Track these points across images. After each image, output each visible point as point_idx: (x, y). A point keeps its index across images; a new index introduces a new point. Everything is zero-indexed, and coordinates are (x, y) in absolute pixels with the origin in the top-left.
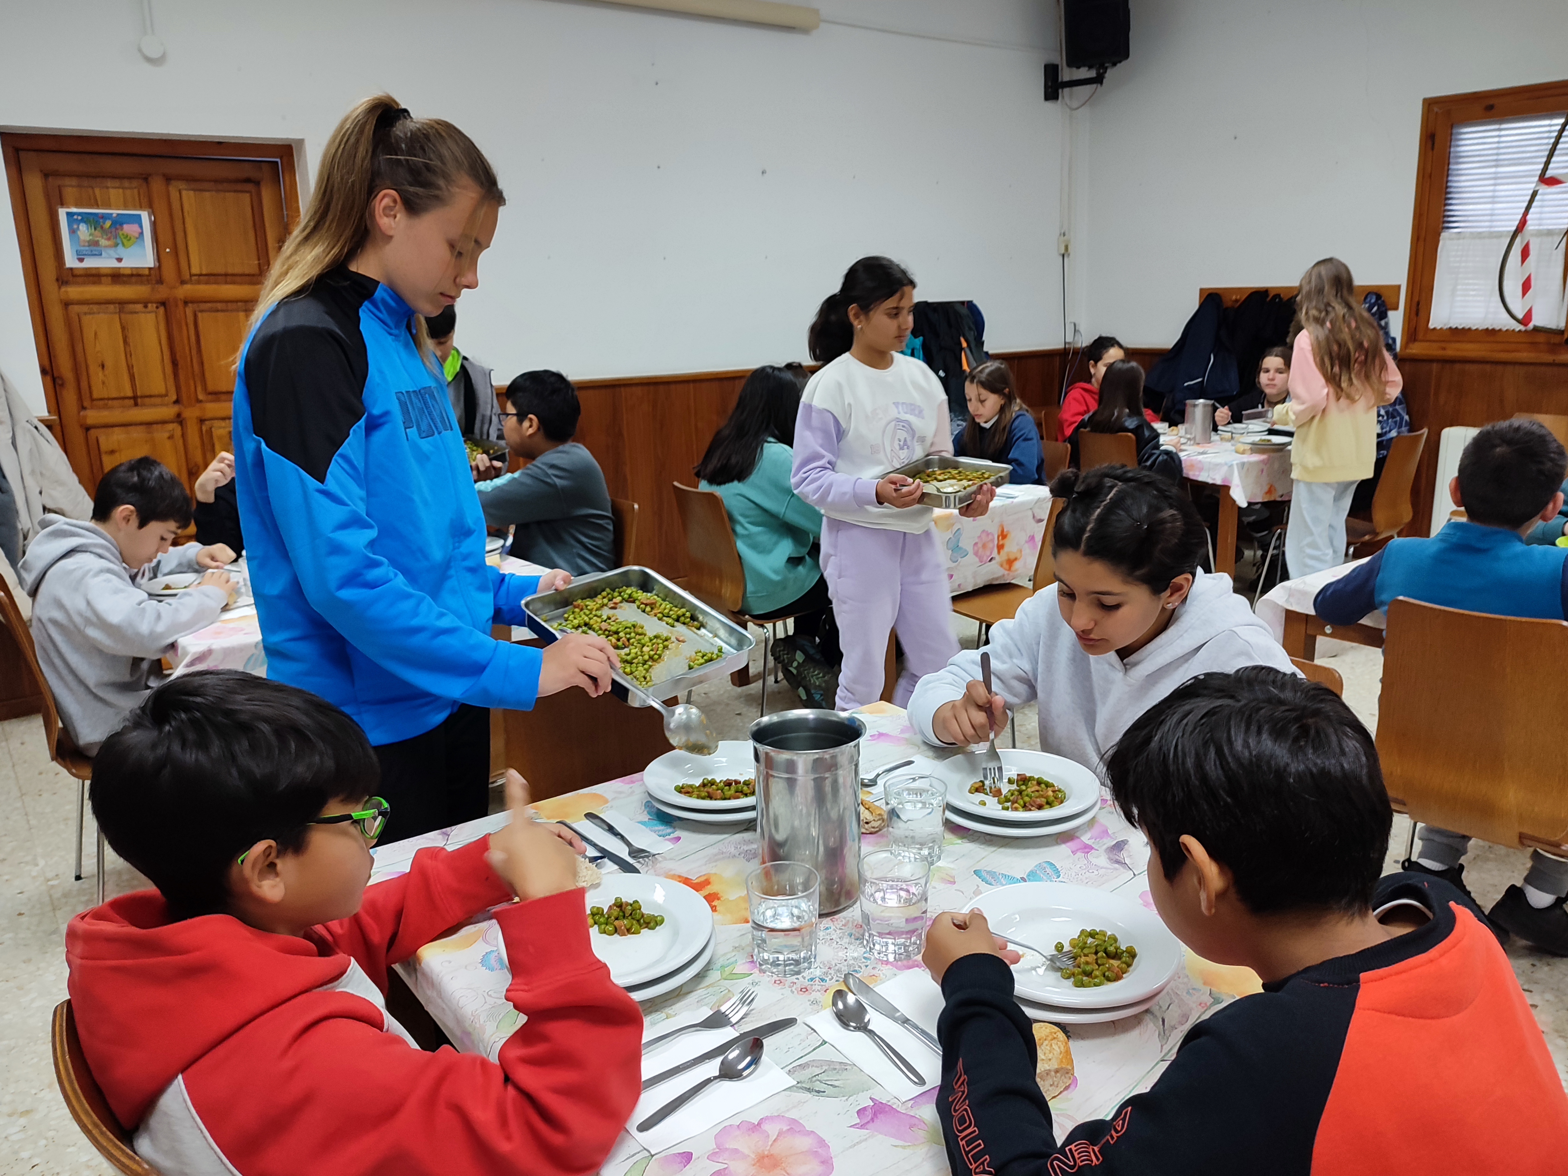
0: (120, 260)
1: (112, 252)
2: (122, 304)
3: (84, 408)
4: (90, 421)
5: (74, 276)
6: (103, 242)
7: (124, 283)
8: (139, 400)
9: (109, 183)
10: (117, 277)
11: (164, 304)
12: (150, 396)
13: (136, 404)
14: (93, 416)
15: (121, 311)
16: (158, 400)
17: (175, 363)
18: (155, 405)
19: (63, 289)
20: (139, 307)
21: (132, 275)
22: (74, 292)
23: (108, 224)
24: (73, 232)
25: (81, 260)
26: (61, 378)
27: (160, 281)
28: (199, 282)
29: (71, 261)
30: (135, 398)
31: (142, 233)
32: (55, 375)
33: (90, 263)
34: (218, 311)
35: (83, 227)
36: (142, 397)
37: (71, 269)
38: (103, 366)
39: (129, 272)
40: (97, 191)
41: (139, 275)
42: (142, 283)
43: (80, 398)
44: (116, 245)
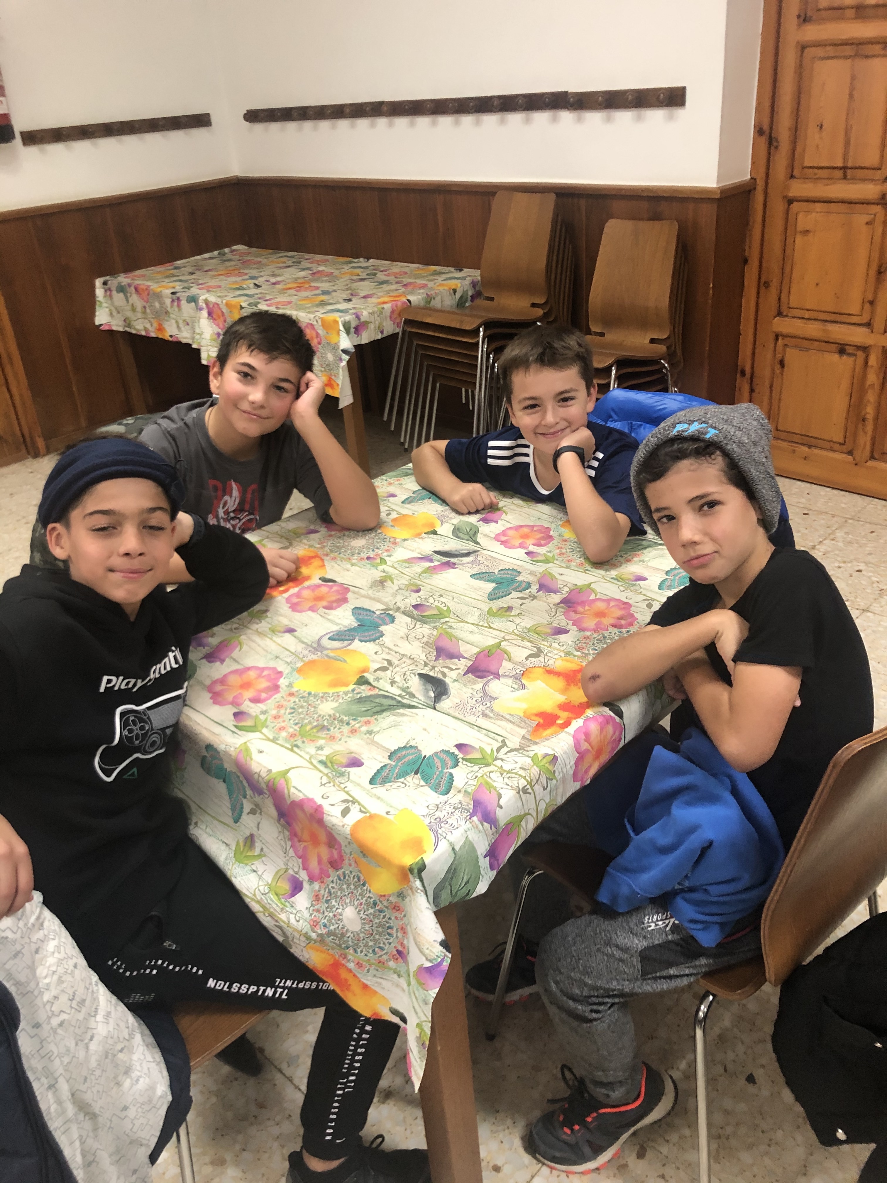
2: (859, 46)
3: (792, 176)
4: (792, 194)
5: (818, 11)
7: (866, 18)
8: (849, 172)
12: (862, 168)
13: (845, 177)
14: (798, 189)
15: (856, 56)
16: (869, 174)
18: (864, 180)
21: (876, 6)
22: (813, 31)
26: (777, 141)
30: (844, 168)
32: (773, 136)
36: (852, 168)
38: (821, 127)
43: (791, 166)
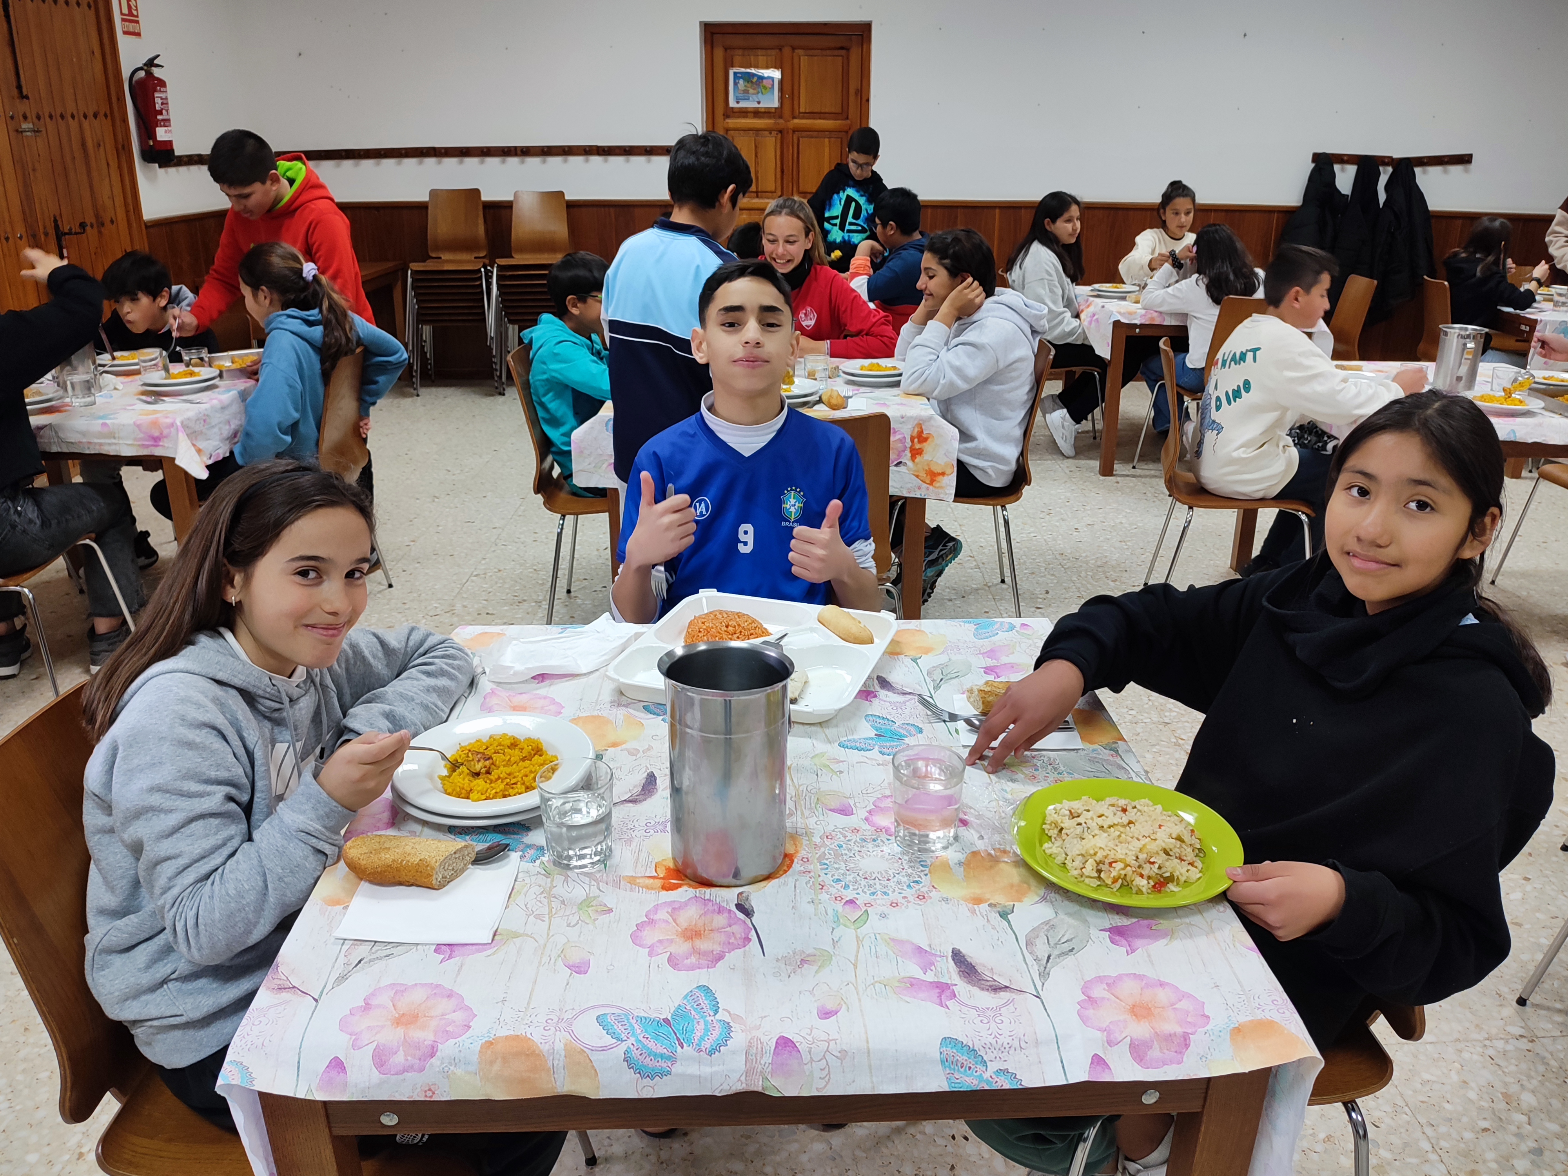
0: (759, 103)
1: (754, 97)
2: (757, 131)
5: (734, 112)
6: (751, 91)
7: (760, 117)
8: (759, 194)
9: (760, 52)
10: (757, 113)
11: (781, 132)
12: (766, 192)
13: (757, 197)
15: (757, 135)
17: (782, 171)
19: (727, 121)
20: (767, 133)
21: (765, 112)
22: (732, 122)
23: (755, 79)
24: (735, 84)
25: (738, 102)
27: (781, 117)
28: (803, 118)
29: (732, 103)
31: (773, 85)
33: (743, 104)
34: (812, 137)
35: (741, 81)
36: (761, 192)
37: (732, 108)
39: (763, 110)
40: (752, 58)
41: (769, 113)
42: (770, 118)
44: (758, 93)
